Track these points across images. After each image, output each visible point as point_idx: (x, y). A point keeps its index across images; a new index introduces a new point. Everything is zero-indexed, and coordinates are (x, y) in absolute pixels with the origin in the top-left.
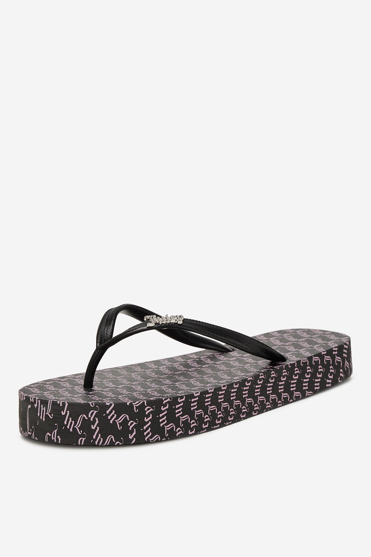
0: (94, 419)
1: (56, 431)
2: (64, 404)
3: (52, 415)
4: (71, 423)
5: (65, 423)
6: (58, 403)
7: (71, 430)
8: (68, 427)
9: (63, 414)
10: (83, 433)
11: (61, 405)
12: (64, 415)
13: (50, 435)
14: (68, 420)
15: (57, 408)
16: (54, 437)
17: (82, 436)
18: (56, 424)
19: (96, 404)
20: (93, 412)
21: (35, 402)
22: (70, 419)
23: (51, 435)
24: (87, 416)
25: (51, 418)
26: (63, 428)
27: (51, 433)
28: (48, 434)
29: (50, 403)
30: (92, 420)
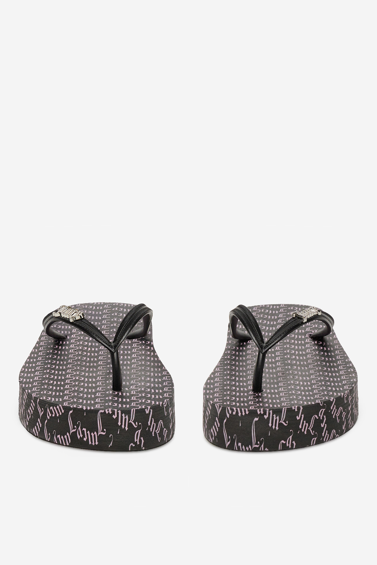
0: (323, 417)
1: (291, 437)
2: (299, 409)
3: (287, 422)
4: (306, 425)
5: (300, 427)
6: (293, 408)
7: (305, 433)
8: (303, 430)
9: (298, 418)
10: (315, 433)
11: (296, 410)
12: (299, 420)
13: (284, 442)
14: (303, 423)
15: (291, 413)
16: (289, 444)
17: (315, 436)
18: (291, 431)
19: (324, 402)
20: (322, 410)
21: (265, 413)
22: (305, 422)
23: (286, 442)
24: (318, 416)
25: (286, 425)
26: (298, 433)
27: (286, 440)
28: (283, 441)
29: (285, 410)
30: (321, 419)
